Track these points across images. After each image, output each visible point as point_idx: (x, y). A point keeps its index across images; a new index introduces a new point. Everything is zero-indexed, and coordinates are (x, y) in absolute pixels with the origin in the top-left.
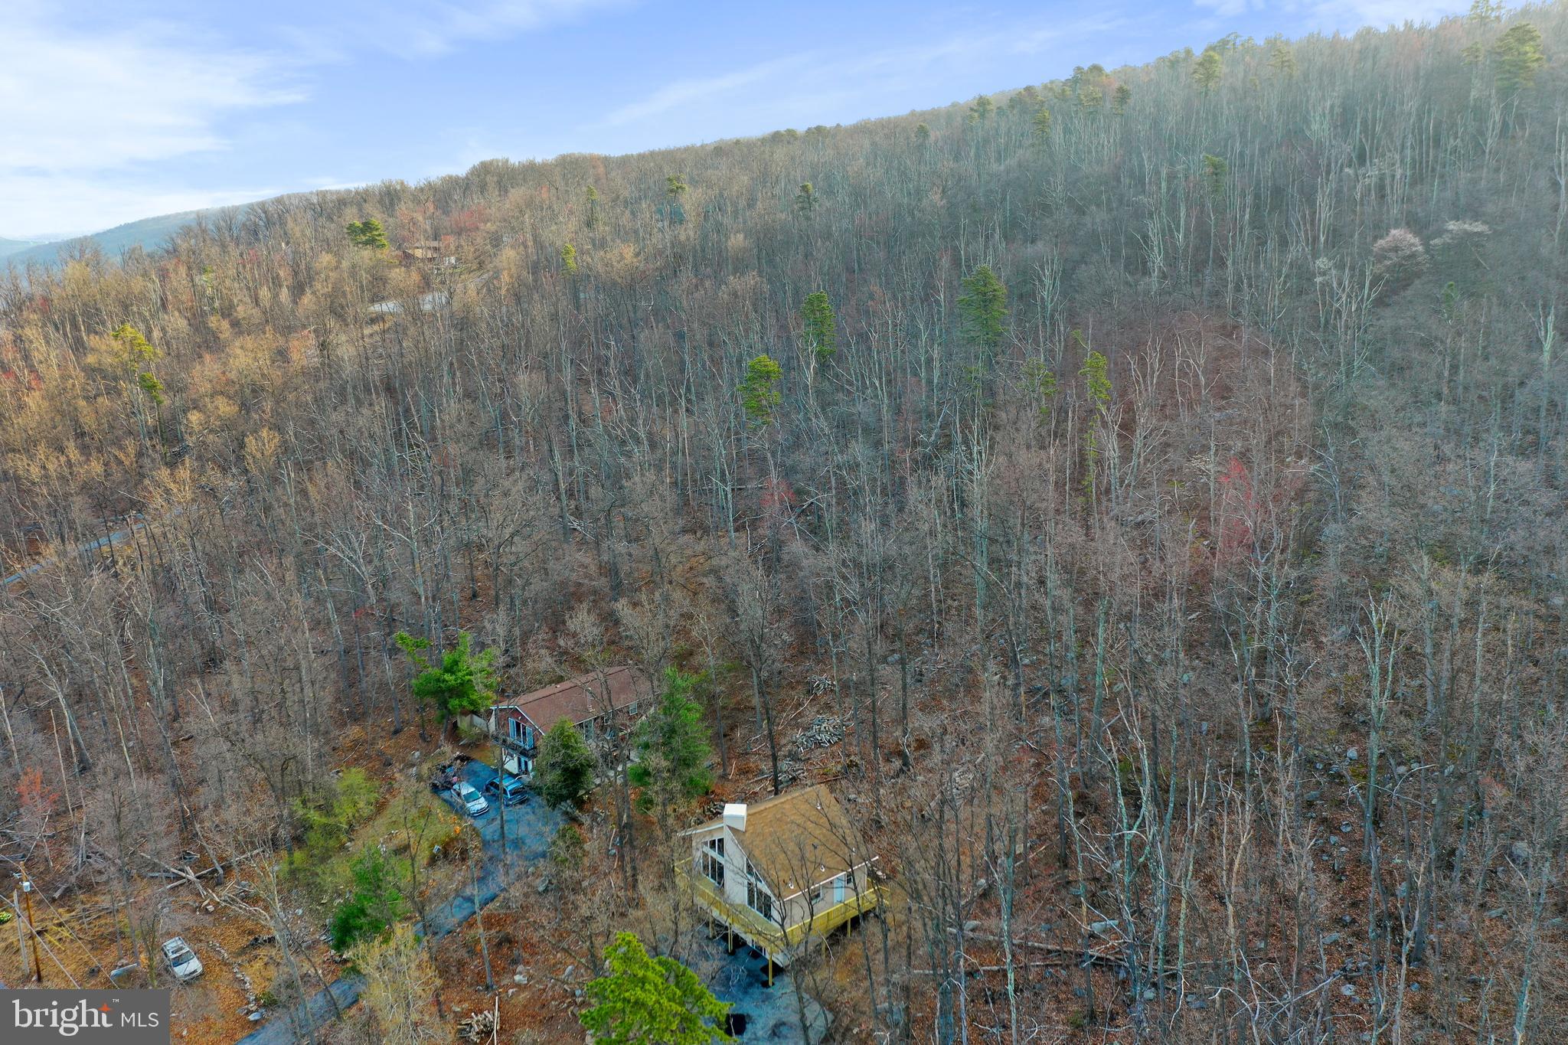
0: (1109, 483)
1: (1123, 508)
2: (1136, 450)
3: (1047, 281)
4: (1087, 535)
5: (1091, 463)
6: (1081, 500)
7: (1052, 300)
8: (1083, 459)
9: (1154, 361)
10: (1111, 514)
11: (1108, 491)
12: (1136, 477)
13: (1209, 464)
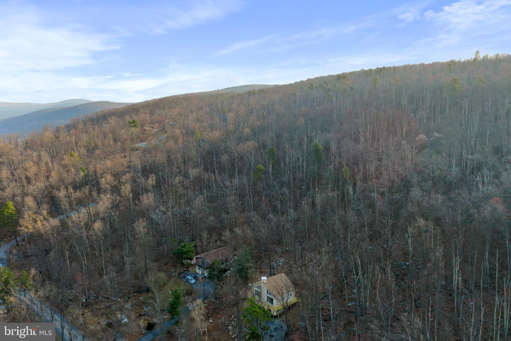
0: (350, 199)
1: (354, 206)
2: (357, 191)
3: (333, 145)
4: (345, 212)
5: (346, 194)
6: (343, 203)
7: (335, 149)
8: (344, 193)
9: (361, 167)
10: (351, 207)
11: (350, 201)
12: (357, 198)
13: (375, 195)
